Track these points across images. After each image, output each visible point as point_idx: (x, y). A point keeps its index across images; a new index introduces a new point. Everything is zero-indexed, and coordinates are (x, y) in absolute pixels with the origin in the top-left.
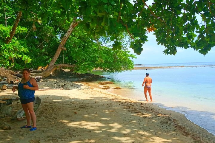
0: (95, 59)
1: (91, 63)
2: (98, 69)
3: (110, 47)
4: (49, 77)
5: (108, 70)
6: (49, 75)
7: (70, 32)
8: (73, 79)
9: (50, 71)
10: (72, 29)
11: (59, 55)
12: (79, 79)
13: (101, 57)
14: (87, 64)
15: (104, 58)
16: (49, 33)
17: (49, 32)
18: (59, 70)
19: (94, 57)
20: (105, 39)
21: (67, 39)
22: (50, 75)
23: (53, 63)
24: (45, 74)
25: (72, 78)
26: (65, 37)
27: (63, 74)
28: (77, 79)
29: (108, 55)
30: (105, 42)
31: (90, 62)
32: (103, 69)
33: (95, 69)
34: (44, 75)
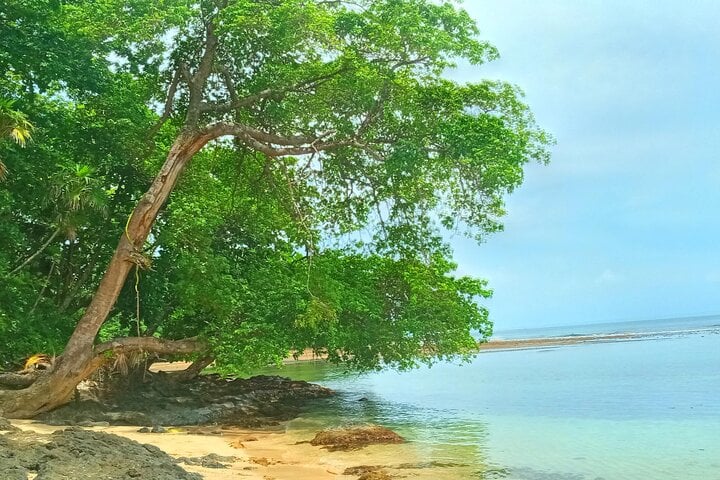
0: (292, 307)
1: (272, 326)
2: (308, 355)
3: (359, 251)
4: (67, 404)
5: (350, 357)
6: (68, 396)
7: (170, 182)
8: (187, 410)
9: (70, 375)
10: (179, 167)
11: (115, 294)
12: (217, 407)
13: (322, 296)
14: (251, 335)
15: (336, 295)
16: (77, 197)
17: (74, 188)
18: (125, 371)
19: (287, 296)
20: (336, 218)
21: (152, 214)
22: (77, 393)
23: (88, 335)
24: (47, 391)
25: (186, 404)
26: (146, 203)
27: (145, 387)
28: (206, 411)
29: (353, 285)
30: (337, 226)
31: (269, 320)
32: (325, 356)
33: (295, 356)
34: (45, 400)
